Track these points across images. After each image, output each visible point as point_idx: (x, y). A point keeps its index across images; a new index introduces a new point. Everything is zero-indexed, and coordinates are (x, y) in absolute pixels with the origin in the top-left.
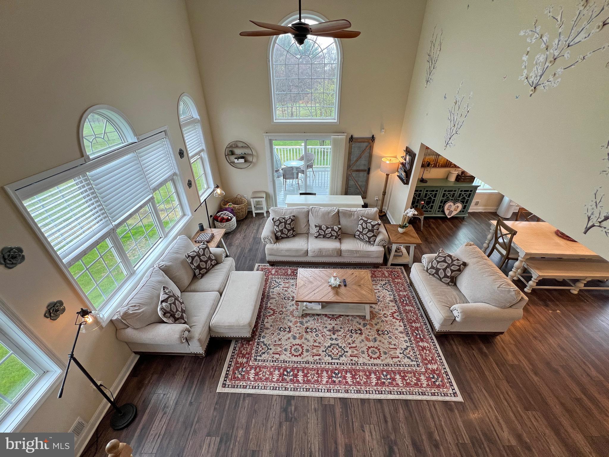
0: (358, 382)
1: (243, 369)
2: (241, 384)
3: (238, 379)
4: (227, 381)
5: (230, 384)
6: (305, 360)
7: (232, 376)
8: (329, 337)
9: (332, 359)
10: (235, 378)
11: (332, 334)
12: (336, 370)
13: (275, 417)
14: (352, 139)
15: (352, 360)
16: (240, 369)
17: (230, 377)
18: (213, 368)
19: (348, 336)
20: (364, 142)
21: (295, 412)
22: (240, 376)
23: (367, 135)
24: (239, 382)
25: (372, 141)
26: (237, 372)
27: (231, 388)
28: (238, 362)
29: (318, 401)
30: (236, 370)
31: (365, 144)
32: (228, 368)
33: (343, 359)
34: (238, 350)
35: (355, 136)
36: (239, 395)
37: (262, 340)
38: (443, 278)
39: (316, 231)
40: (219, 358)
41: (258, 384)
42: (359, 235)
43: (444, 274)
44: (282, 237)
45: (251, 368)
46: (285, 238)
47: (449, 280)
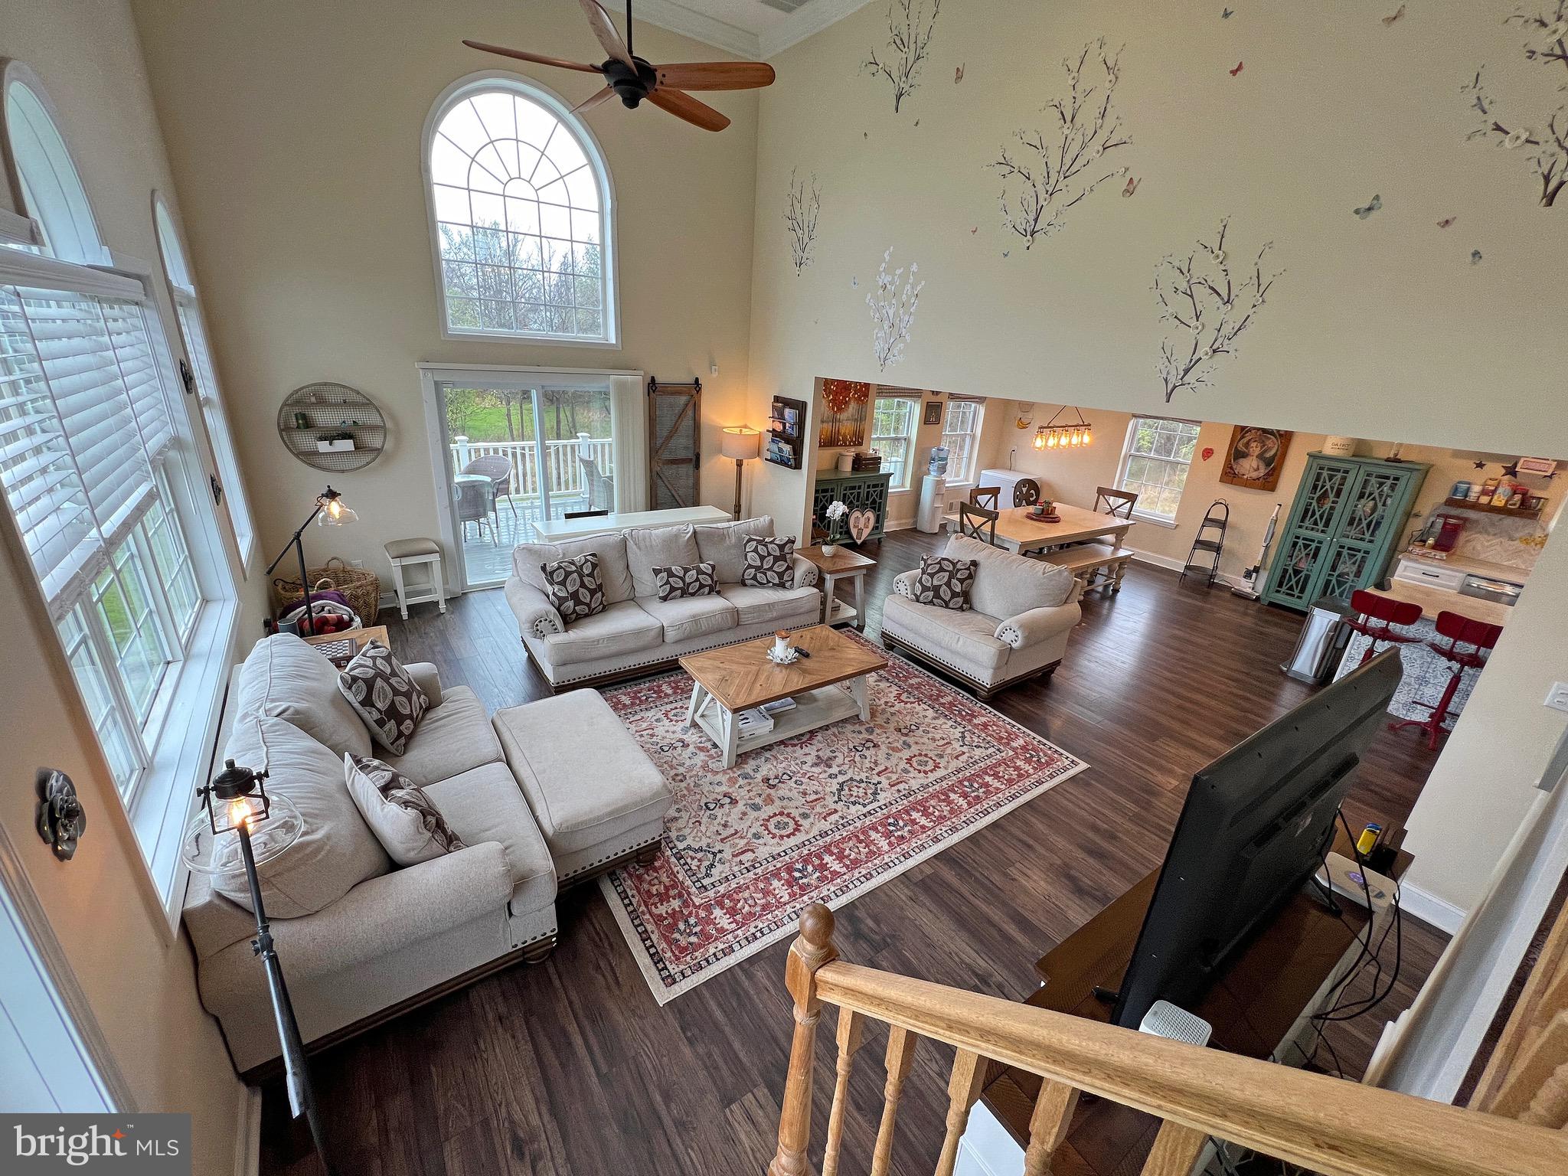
0: (940, 816)
1: (686, 921)
2: (712, 951)
3: (696, 947)
4: (670, 967)
5: (682, 967)
6: (815, 832)
7: (672, 951)
8: (826, 775)
9: (864, 806)
10: (683, 950)
11: (826, 769)
12: (888, 817)
14: (652, 385)
15: (899, 791)
16: (682, 926)
17: (669, 954)
18: (598, 968)
19: (857, 759)
20: (680, 393)
21: (878, 925)
22: (693, 939)
23: (685, 378)
24: (701, 950)
25: (698, 392)
26: (676, 935)
27: (693, 973)
28: (661, 915)
29: (903, 883)
30: (673, 933)
31: (683, 399)
32: (643, 941)
33: (883, 797)
34: (636, 894)
35: (659, 379)
36: (728, 974)
37: (681, 846)
38: (950, 600)
39: (659, 584)
40: (597, 939)
41: (756, 927)
42: (755, 575)
43: (949, 592)
44: (578, 614)
45: (708, 908)
46: (586, 616)
47: (961, 600)
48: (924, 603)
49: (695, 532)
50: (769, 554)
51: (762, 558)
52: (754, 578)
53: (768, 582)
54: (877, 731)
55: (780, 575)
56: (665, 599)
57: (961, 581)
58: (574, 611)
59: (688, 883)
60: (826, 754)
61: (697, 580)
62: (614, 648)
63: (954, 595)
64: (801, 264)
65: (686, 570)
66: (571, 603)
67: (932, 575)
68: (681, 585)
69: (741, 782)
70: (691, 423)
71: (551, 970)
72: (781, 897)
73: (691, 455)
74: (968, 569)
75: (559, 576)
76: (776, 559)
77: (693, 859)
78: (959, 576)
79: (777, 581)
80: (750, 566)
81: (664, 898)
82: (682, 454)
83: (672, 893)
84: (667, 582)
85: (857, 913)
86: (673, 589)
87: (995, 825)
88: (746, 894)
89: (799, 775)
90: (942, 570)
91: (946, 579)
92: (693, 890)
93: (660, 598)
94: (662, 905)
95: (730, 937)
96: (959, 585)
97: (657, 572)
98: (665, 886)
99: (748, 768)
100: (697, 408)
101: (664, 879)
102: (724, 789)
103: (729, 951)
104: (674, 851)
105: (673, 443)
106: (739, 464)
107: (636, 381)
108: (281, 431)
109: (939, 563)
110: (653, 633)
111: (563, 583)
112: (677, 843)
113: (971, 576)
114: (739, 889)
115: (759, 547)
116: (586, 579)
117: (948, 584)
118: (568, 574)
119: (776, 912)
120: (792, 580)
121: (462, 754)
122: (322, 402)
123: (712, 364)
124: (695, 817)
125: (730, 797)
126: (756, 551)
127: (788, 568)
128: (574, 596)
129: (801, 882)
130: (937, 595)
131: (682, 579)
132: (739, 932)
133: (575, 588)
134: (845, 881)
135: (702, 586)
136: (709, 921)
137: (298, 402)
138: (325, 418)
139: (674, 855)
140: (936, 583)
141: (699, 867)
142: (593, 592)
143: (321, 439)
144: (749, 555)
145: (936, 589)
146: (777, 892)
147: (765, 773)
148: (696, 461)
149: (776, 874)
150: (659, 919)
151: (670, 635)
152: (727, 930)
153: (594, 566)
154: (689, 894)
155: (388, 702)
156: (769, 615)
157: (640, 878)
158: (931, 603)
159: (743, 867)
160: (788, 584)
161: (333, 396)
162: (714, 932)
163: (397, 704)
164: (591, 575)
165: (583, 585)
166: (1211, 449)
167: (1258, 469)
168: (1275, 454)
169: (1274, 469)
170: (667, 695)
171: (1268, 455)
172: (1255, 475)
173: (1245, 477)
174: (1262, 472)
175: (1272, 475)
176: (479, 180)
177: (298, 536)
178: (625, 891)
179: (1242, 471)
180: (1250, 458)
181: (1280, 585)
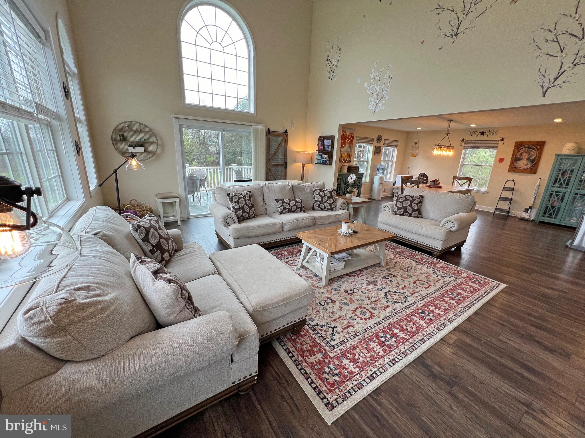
0: (445, 309)
1: (329, 367)
2: (350, 386)
3: (340, 383)
4: (328, 397)
5: (335, 397)
6: (382, 316)
7: (326, 386)
8: (376, 289)
9: (403, 304)
10: (332, 385)
11: (375, 286)
12: (418, 309)
13: (437, 393)
14: (268, 131)
15: (417, 297)
16: (327, 370)
17: (324, 388)
18: (282, 397)
19: (388, 282)
20: (280, 136)
21: (444, 370)
22: (336, 378)
23: (281, 130)
24: (344, 385)
25: (286, 136)
26: (325, 376)
27: (343, 401)
28: (312, 363)
30: (323, 374)
31: (280, 139)
32: (307, 379)
33: (411, 299)
34: (295, 350)
35: (271, 130)
36: (364, 401)
37: (313, 324)
38: (412, 213)
39: (278, 206)
40: (278, 377)
41: (371, 371)
42: (319, 205)
43: (411, 209)
44: (244, 218)
45: (339, 358)
46: (247, 219)
47: (417, 212)
48: (399, 215)
49: (292, 186)
50: (325, 196)
51: (322, 197)
52: (319, 206)
53: (325, 208)
54: (392, 270)
55: (331, 205)
56: (281, 213)
57: (417, 204)
58: (242, 216)
59: (322, 344)
60: (371, 279)
61: (295, 205)
62: (261, 232)
63: (414, 210)
64: (332, 78)
65: (290, 201)
66: (241, 212)
67: (402, 202)
68: (288, 207)
69: (334, 292)
70: (283, 149)
71: (254, 399)
72: (379, 352)
73: (283, 163)
74: (419, 199)
75: (235, 199)
76: (329, 197)
77: (321, 331)
78: (415, 202)
79: (329, 207)
80: (316, 201)
81: (311, 353)
82: (280, 162)
83: (316, 349)
84: (282, 205)
85: (426, 362)
86: (285, 209)
87: (476, 313)
88: (358, 350)
89: (362, 289)
90: (406, 200)
91: (409, 204)
92: (327, 348)
93: (279, 212)
94: (311, 356)
95: (358, 376)
96: (416, 206)
97: (277, 201)
98: (310, 346)
99: (336, 285)
100: (286, 142)
101: (308, 341)
102: (326, 295)
103: (360, 386)
104: (310, 326)
105: (276, 157)
106: (303, 167)
107: (262, 128)
108: (113, 141)
109: (405, 197)
110: (279, 226)
111: (237, 202)
112: (310, 322)
113: (421, 202)
114: (353, 347)
115: (321, 192)
116: (247, 202)
117: (410, 206)
118: (239, 198)
119: (380, 361)
120: (336, 207)
121: (196, 270)
122: (131, 130)
123: (292, 124)
124: (315, 309)
125: (330, 299)
126: (319, 194)
127: (334, 202)
128: (242, 208)
129: (386, 343)
130: (406, 211)
131: (289, 204)
132: (362, 374)
133: (243, 205)
134: (411, 343)
135: (297, 208)
136: (341, 367)
137: (121, 129)
138: (132, 137)
139: (311, 328)
140: (404, 205)
141: (326, 335)
142: (250, 208)
143: (130, 146)
144: (316, 196)
145: (405, 209)
146: (375, 349)
147: (344, 288)
148: (285, 165)
149: (371, 339)
150: (312, 365)
151: (286, 227)
152: (354, 372)
153: (251, 196)
154: (325, 350)
155: (157, 241)
156: (328, 221)
157: (294, 341)
158: (403, 215)
159: (350, 335)
160: (334, 209)
161: (136, 128)
162: (347, 374)
163: (162, 243)
164: (249, 200)
165: (246, 204)
166: (503, 158)
167: (527, 164)
168: (536, 157)
169: (535, 164)
170: (285, 255)
171: (532, 158)
172: (526, 167)
173: (521, 168)
174: (530, 165)
175: (534, 166)
176: (200, 41)
177: (115, 171)
178: (288, 348)
179: (519, 166)
180: (523, 160)
181: (545, 213)
